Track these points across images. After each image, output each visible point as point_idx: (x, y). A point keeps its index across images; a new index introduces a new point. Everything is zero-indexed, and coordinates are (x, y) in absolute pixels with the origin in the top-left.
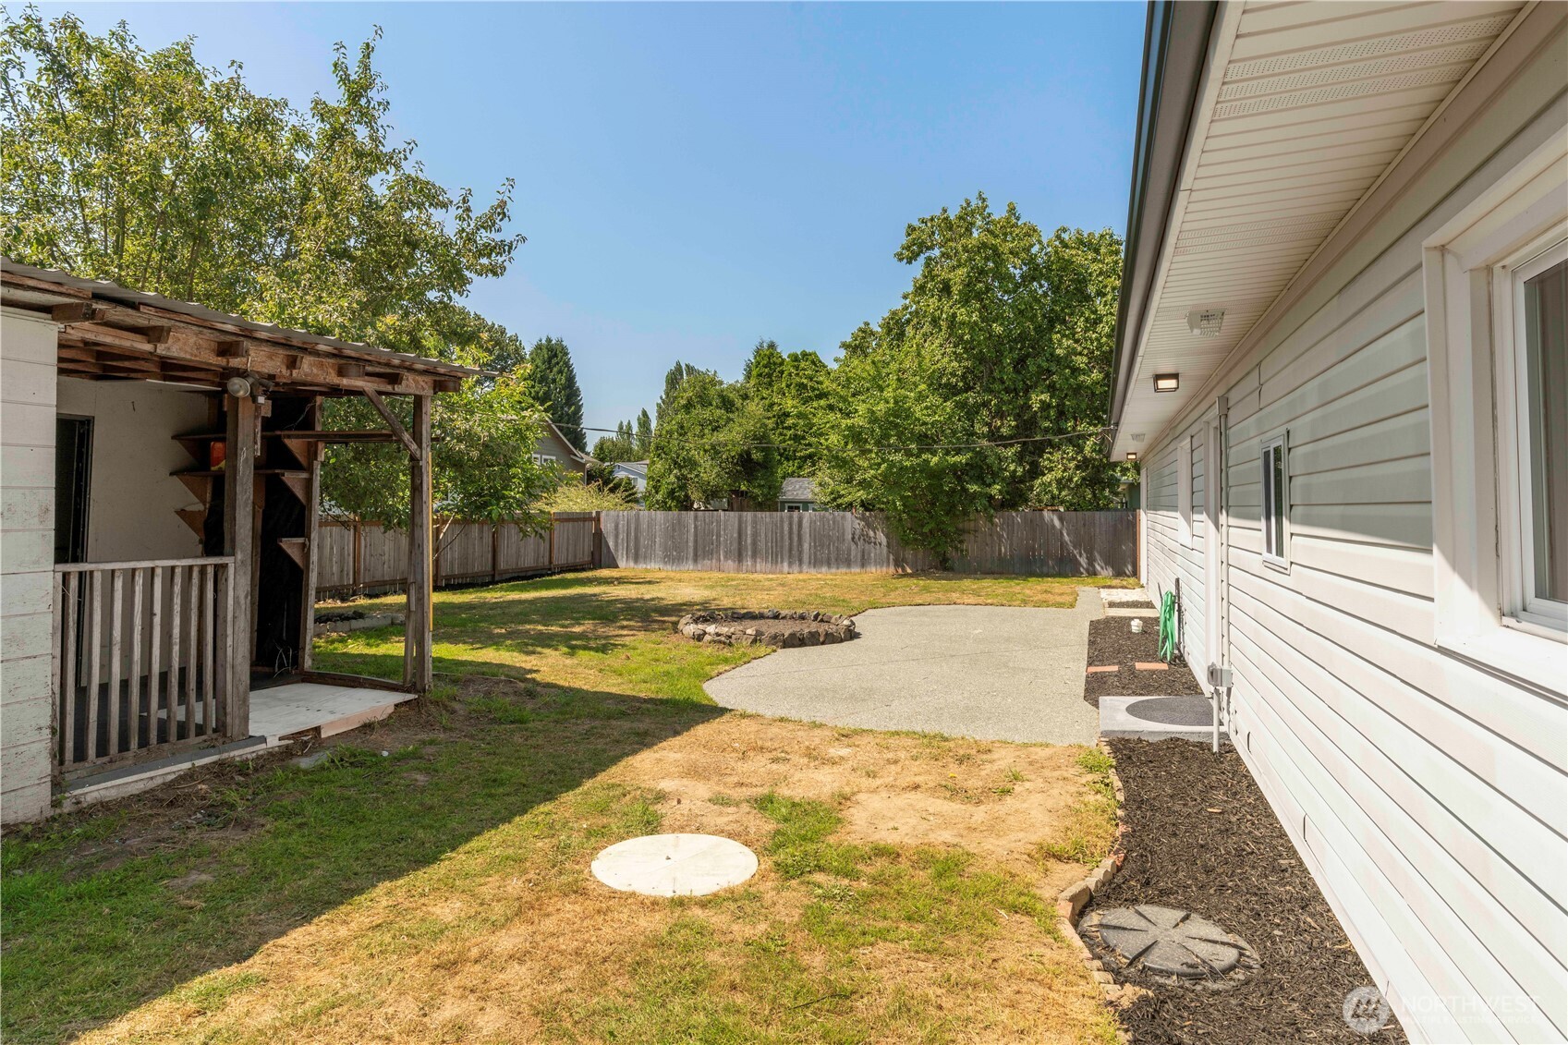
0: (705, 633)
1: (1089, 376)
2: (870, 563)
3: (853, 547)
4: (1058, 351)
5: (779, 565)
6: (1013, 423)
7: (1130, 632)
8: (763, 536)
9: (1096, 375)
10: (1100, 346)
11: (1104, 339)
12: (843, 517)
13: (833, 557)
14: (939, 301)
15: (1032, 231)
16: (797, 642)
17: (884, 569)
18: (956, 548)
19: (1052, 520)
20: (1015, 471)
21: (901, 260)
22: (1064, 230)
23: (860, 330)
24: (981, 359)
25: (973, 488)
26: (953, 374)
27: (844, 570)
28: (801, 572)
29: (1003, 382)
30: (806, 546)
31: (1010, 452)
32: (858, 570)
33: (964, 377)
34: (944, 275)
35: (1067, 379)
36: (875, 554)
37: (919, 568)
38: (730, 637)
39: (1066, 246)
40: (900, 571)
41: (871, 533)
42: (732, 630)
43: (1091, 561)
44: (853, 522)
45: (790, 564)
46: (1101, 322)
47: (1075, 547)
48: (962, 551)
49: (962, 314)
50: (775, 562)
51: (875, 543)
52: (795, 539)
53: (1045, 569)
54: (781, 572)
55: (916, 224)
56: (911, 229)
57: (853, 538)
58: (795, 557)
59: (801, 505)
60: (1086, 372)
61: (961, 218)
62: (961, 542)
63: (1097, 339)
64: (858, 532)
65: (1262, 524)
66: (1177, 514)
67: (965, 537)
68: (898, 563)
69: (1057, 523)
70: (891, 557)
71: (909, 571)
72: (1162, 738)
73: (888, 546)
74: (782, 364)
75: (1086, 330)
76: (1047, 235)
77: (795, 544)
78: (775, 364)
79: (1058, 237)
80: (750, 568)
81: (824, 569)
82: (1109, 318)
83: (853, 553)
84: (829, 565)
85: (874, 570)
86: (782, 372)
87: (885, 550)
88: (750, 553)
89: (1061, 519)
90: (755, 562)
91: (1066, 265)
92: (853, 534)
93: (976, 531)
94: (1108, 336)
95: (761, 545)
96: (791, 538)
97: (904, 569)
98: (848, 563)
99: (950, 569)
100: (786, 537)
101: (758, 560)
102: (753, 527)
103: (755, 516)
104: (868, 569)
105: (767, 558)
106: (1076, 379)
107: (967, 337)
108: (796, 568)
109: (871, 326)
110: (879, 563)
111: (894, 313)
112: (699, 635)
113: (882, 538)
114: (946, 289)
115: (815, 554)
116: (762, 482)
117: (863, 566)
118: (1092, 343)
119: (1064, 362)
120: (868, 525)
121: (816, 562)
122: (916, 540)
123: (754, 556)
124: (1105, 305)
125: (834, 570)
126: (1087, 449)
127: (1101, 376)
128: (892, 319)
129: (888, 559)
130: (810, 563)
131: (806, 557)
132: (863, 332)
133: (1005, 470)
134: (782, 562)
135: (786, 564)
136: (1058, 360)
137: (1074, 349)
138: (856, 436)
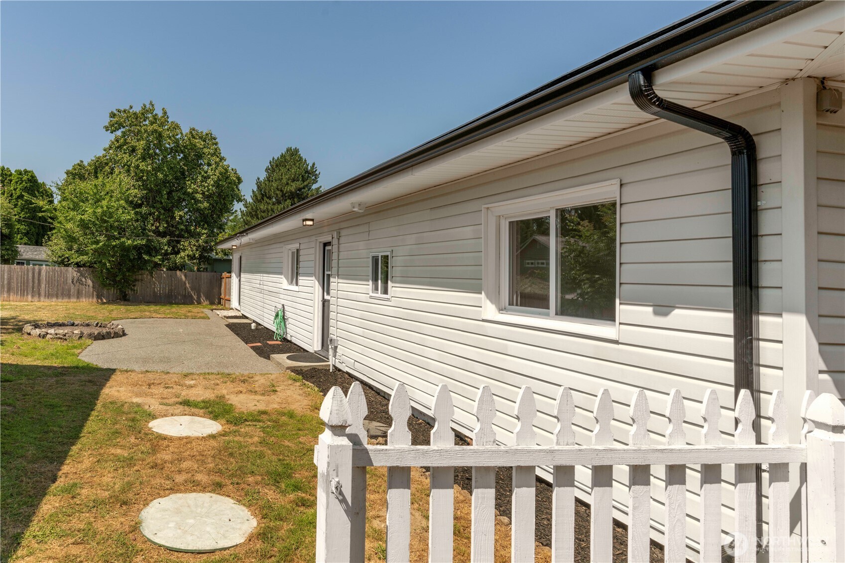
0: (47, 333)
1: (203, 204)
2: (82, 297)
3: (72, 287)
4: (189, 190)
5: (25, 297)
6: (165, 225)
7: (251, 329)
8: (15, 279)
9: (206, 204)
10: (209, 190)
11: (210, 187)
12: (67, 270)
13: (60, 293)
14: (130, 156)
15: (176, 127)
16: (101, 337)
17: (91, 300)
18: (132, 289)
19: (181, 276)
20: (167, 250)
21: (107, 130)
22: (194, 129)
23: (79, 165)
24: (150, 190)
25: (146, 257)
26: (135, 196)
27: (66, 300)
28: (39, 301)
29: (161, 203)
30: (43, 286)
31: (165, 240)
32: (75, 300)
33: (141, 199)
34: (133, 143)
35: (192, 205)
36: (86, 291)
37: (111, 299)
38: (65, 335)
39: (194, 137)
40: (100, 301)
41: (84, 280)
42: (66, 331)
43: (199, 297)
44: (72, 273)
45: (33, 296)
46: (209, 178)
47: (192, 290)
48: (135, 290)
49: (142, 166)
50: (22, 295)
51: (86, 285)
52: (36, 281)
53: (177, 301)
54: (27, 301)
55: (115, 112)
56: (113, 115)
57: (73, 282)
58: (36, 293)
59: (25, 262)
60: (200, 202)
61: (143, 114)
62: (134, 286)
63: (207, 186)
64: (75, 279)
65: (370, 283)
66: (282, 276)
67: (137, 283)
68: (99, 297)
69: (183, 277)
70: (95, 293)
71: (105, 301)
72: (309, 368)
73: (93, 287)
74: (11, 175)
75: (202, 182)
76: (185, 130)
77: (36, 285)
78: (6, 175)
79: (191, 133)
80: (6, 298)
81: (54, 300)
82: (214, 177)
83: (72, 291)
84: (57, 297)
85: (84, 300)
86: (11, 181)
87: (91, 290)
88: (6, 289)
89: (185, 276)
90: (9, 295)
91: (193, 147)
92: (73, 280)
93: (142, 280)
94: (213, 186)
95: (14, 285)
96: (33, 282)
97: (102, 300)
98: (69, 296)
99: (128, 300)
100: (31, 281)
101: (12, 294)
102: (8, 274)
103: (10, 268)
104: (81, 300)
105: (17, 292)
106: (196, 205)
107: (145, 178)
108: (36, 299)
109: (84, 163)
110: (88, 296)
111: (99, 158)
112: (44, 335)
113: (90, 282)
114: (134, 150)
115: (48, 290)
116: (8, 247)
117: (78, 298)
118: (205, 188)
119: (191, 196)
120: (82, 275)
121: (49, 296)
122: (110, 284)
123: (9, 291)
124: (212, 170)
125: (60, 300)
126: (201, 241)
127: (208, 204)
128: (98, 161)
129: (93, 294)
130: (45, 296)
131: (43, 293)
132: (80, 166)
133: (162, 249)
134: (27, 295)
135: (30, 297)
136: (188, 194)
137: (197, 190)
138: (83, 225)
